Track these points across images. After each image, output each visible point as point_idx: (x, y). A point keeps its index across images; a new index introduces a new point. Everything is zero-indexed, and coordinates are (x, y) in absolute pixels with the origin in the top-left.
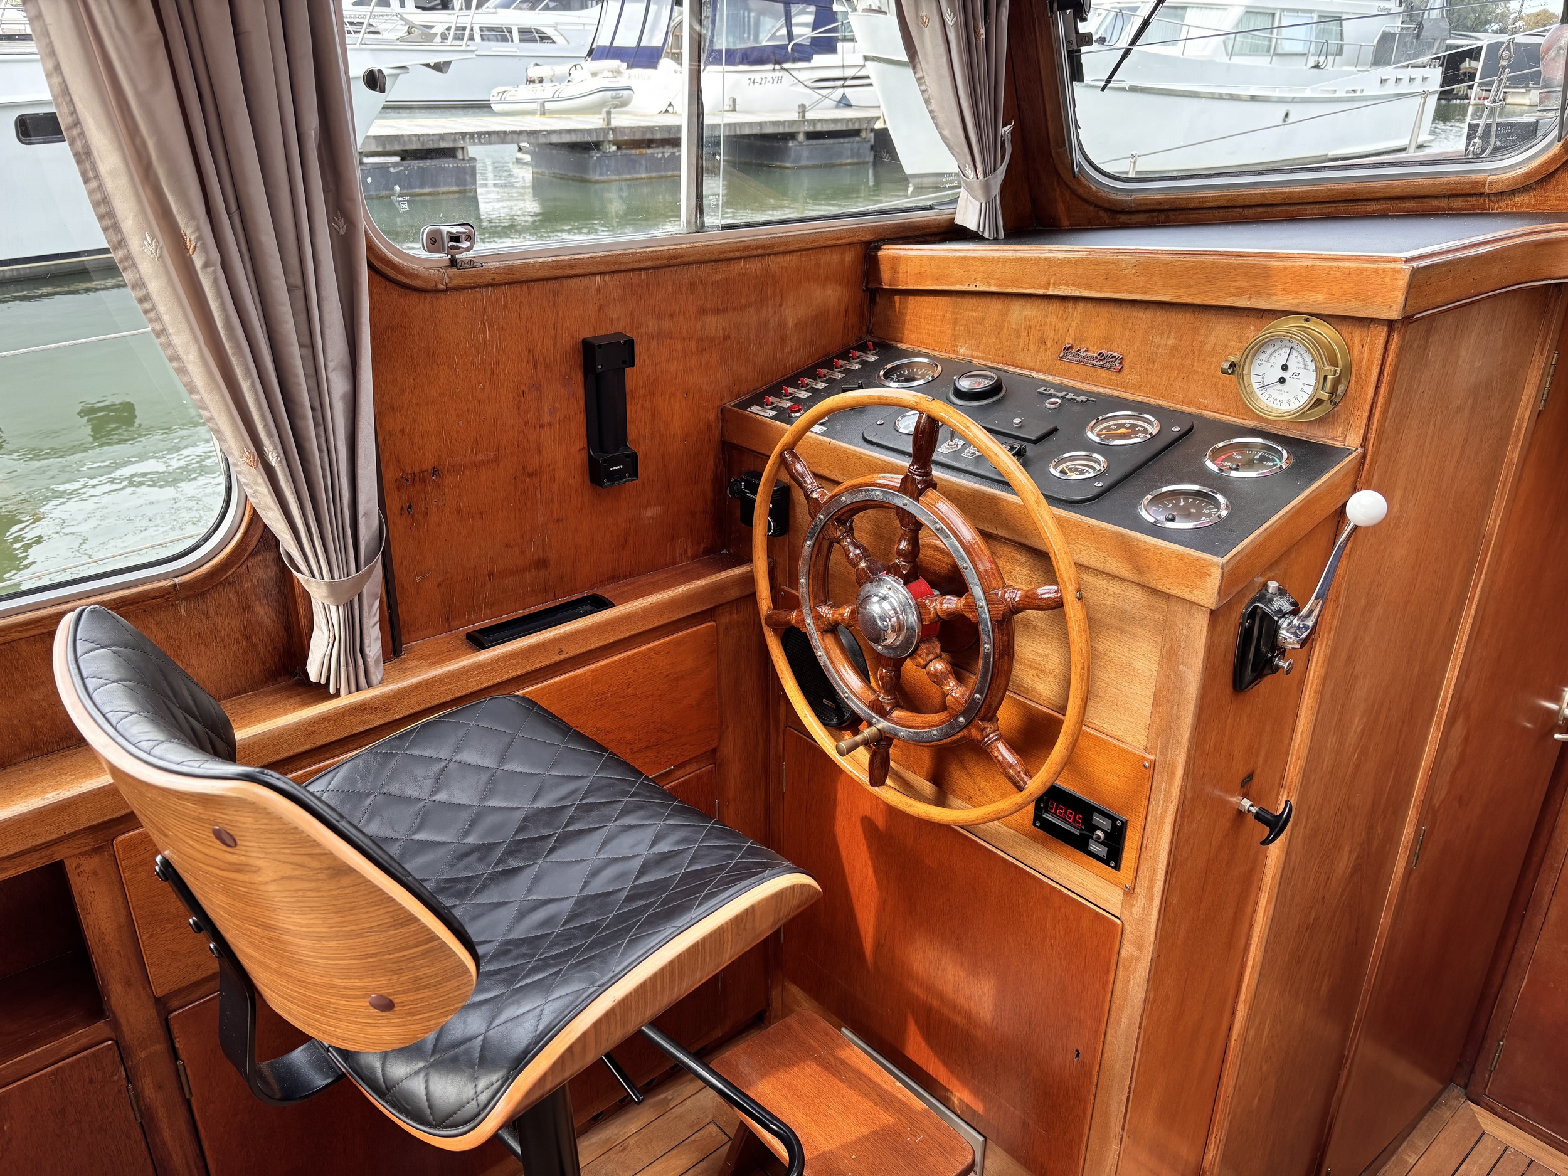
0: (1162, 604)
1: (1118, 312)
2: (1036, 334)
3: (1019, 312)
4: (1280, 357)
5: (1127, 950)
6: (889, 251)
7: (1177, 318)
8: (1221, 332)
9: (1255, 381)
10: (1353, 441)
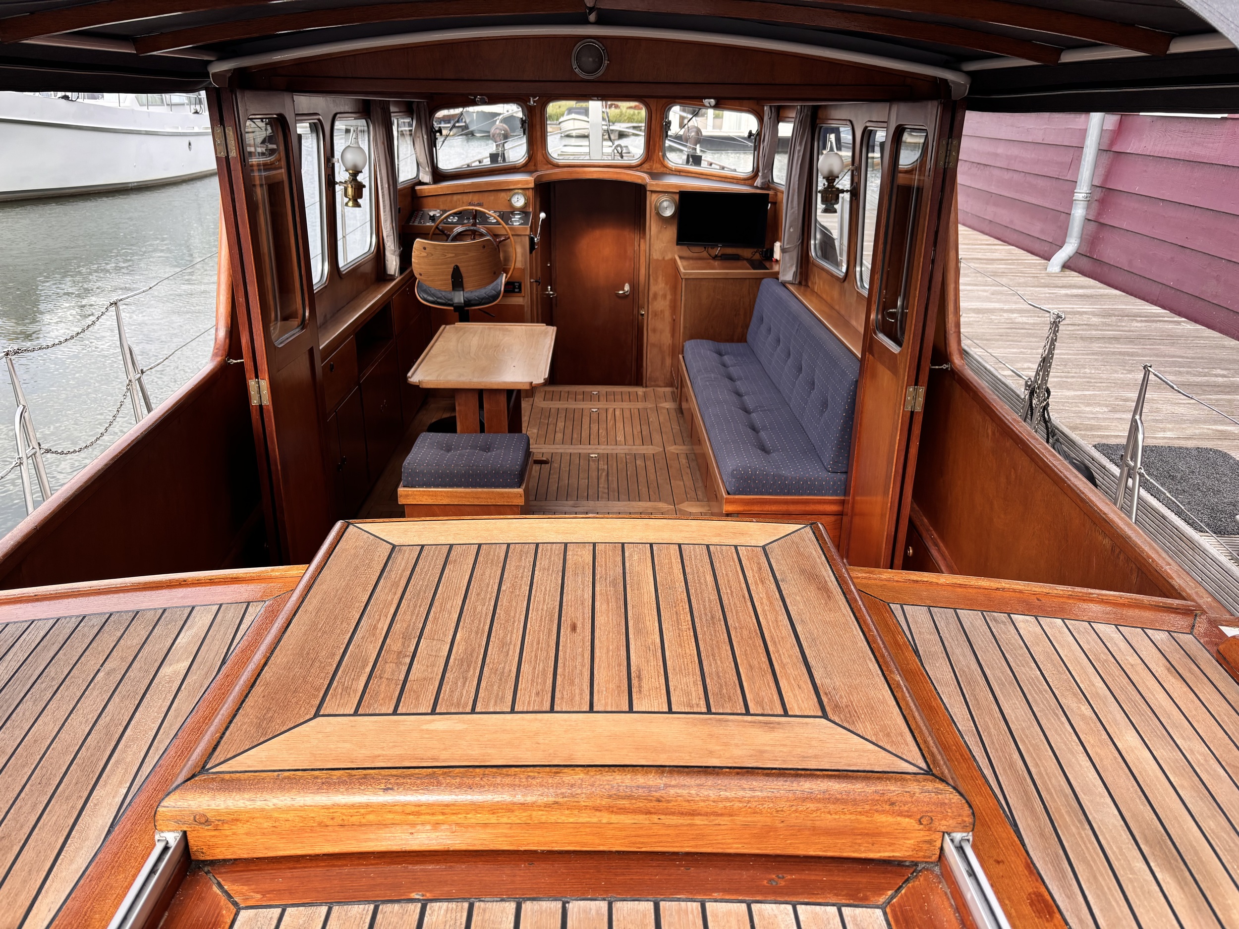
0: (520, 237)
1: (481, 194)
2: (461, 202)
3: (455, 197)
4: (517, 196)
5: (526, 309)
6: (418, 188)
7: (492, 193)
8: (503, 194)
9: (513, 202)
10: (531, 210)
